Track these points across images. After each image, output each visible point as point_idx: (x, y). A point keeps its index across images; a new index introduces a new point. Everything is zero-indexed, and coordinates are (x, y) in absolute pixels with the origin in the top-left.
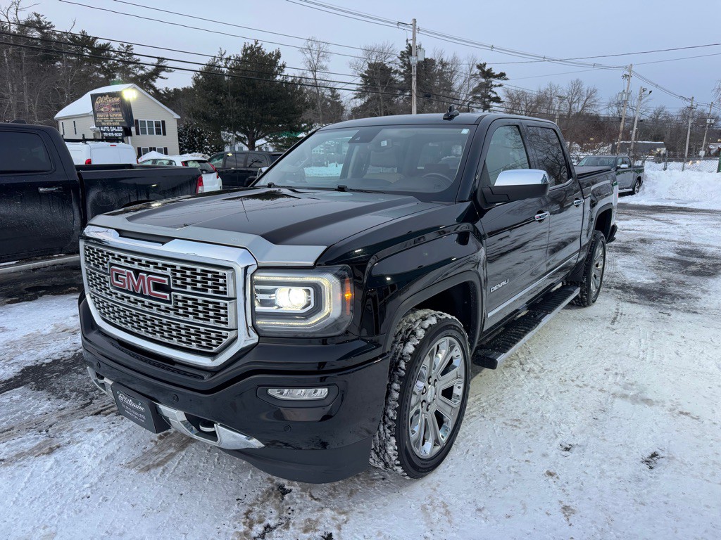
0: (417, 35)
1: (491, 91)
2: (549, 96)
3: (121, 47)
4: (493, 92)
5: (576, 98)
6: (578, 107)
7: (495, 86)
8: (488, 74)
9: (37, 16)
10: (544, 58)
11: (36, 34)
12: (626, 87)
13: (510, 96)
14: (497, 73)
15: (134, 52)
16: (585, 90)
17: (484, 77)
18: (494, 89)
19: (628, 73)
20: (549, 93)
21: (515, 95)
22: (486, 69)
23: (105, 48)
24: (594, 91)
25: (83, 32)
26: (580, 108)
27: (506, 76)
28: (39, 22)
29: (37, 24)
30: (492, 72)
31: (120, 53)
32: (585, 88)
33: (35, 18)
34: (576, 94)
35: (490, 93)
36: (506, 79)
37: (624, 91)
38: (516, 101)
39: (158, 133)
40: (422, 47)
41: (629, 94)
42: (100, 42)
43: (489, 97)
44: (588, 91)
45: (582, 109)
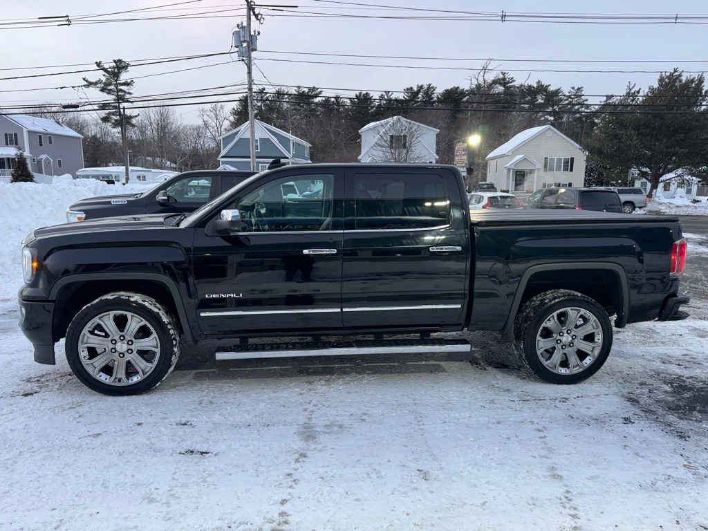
3: (572, 90)
9: (504, 74)
11: (501, 89)
15: (583, 93)
23: (556, 93)
25: (539, 81)
28: (504, 79)
29: (503, 82)
31: (569, 97)
33: (501, 76)
39: (566, 169)
42: (552, 88)
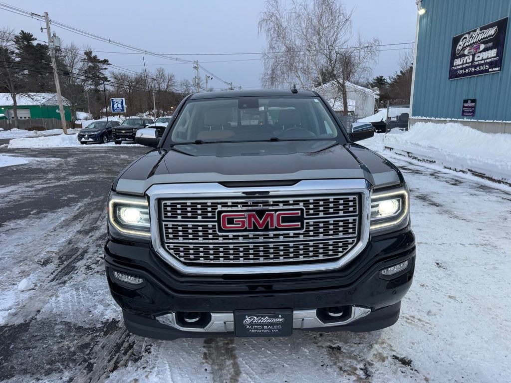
0: (51, 26)
1: (99, 72)
2: (143, 78)
4: (101, 73)
5: (162, 80)
6: (164, 86)
7: (102, 69)
8: (94, 60)
10: (146, 51)
12: (197, 74)
13: (115, 77)
14: (102, 59)
16: (167, 75)
17: (92, 62)
18: (101, 71)
19: (196, 66)
20: (143, 76)
21: (119, 76)
22: (93, 55)
24: (173, 76)
26: (166, 87)
27: (109, 62)
30: (98, 58)
32: (166, 73)
34: (161, 77)
35: (98, 74)
36: (110, 64)
37: (196, 77)
38: (120, 80)
40: (56, 35)
41: (199, 79)
43: (99, 77)
44: (168, 76)
45: (167, 88)
